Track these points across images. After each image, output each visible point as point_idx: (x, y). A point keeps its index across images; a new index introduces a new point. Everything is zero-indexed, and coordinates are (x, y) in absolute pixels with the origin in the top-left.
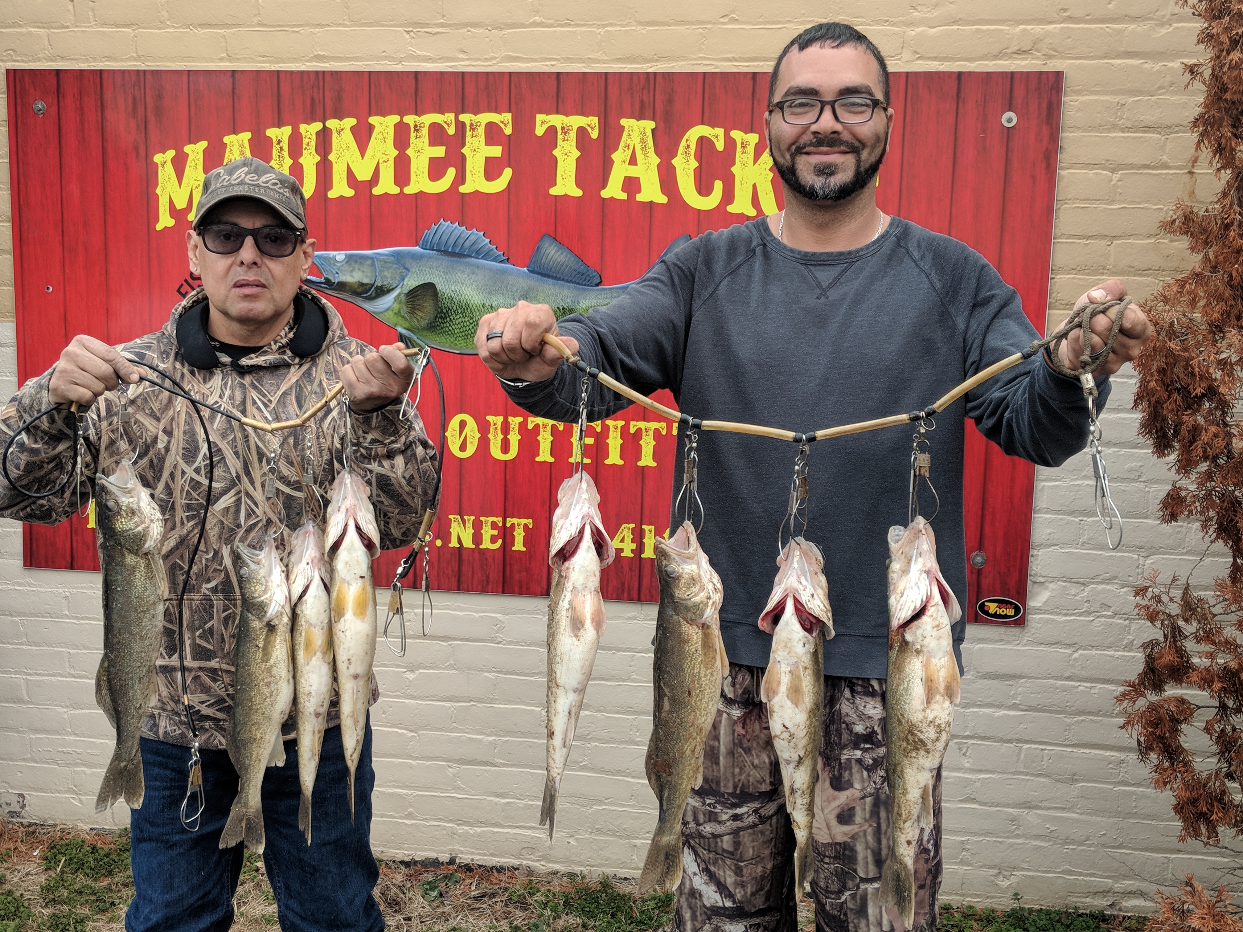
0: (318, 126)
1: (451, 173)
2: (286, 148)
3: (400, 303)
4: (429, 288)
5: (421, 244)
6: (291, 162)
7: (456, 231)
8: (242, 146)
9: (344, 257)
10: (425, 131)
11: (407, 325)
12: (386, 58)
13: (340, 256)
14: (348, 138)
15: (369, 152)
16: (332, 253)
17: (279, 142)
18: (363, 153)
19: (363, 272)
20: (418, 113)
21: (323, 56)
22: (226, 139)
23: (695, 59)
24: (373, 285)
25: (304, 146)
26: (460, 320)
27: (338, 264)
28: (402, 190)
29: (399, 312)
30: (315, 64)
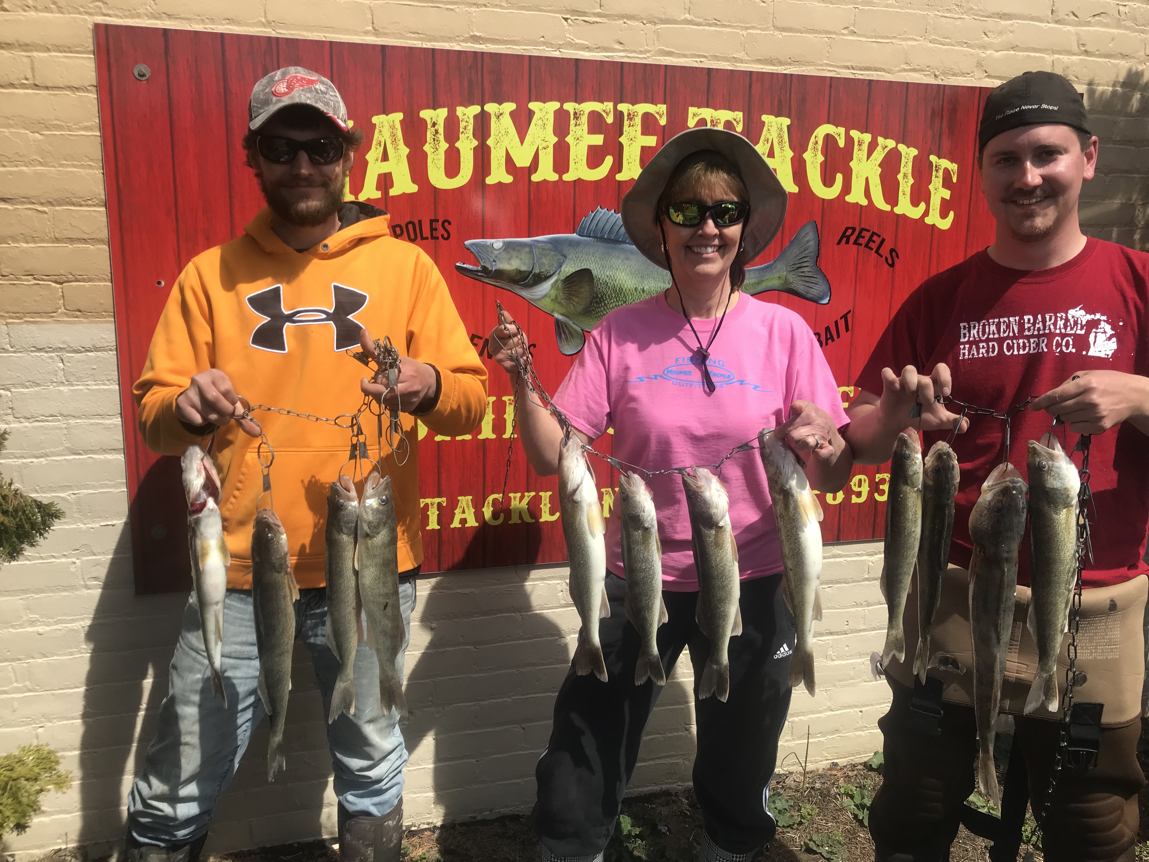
0: (475, 109)
1: (609, 160)
2: (441, 130)
3: (557, 290)
4: (585, 275)
5: (578, 231)
6: (447, 145)
7: (612, 218)
8: (393, 127)
9: (501, 245)
10: (584, 119)
11: (563, 311)
12: (544, 44)
13: (498, 243)
14: (507, 122)
15: (528, 138)
16: (489, 241)
17: (434, 124)
18: (522, 141)
19: (521, 259)
20: (579, 100)
21: (479, 38)
22: (375, 120)
23: (821, 65)
24: (531, 272)
25: (461, 130)
26: (614, 304)
27: (496, 252)
28: (560, 177)
29: (556, 297)
30: (470, 44)
